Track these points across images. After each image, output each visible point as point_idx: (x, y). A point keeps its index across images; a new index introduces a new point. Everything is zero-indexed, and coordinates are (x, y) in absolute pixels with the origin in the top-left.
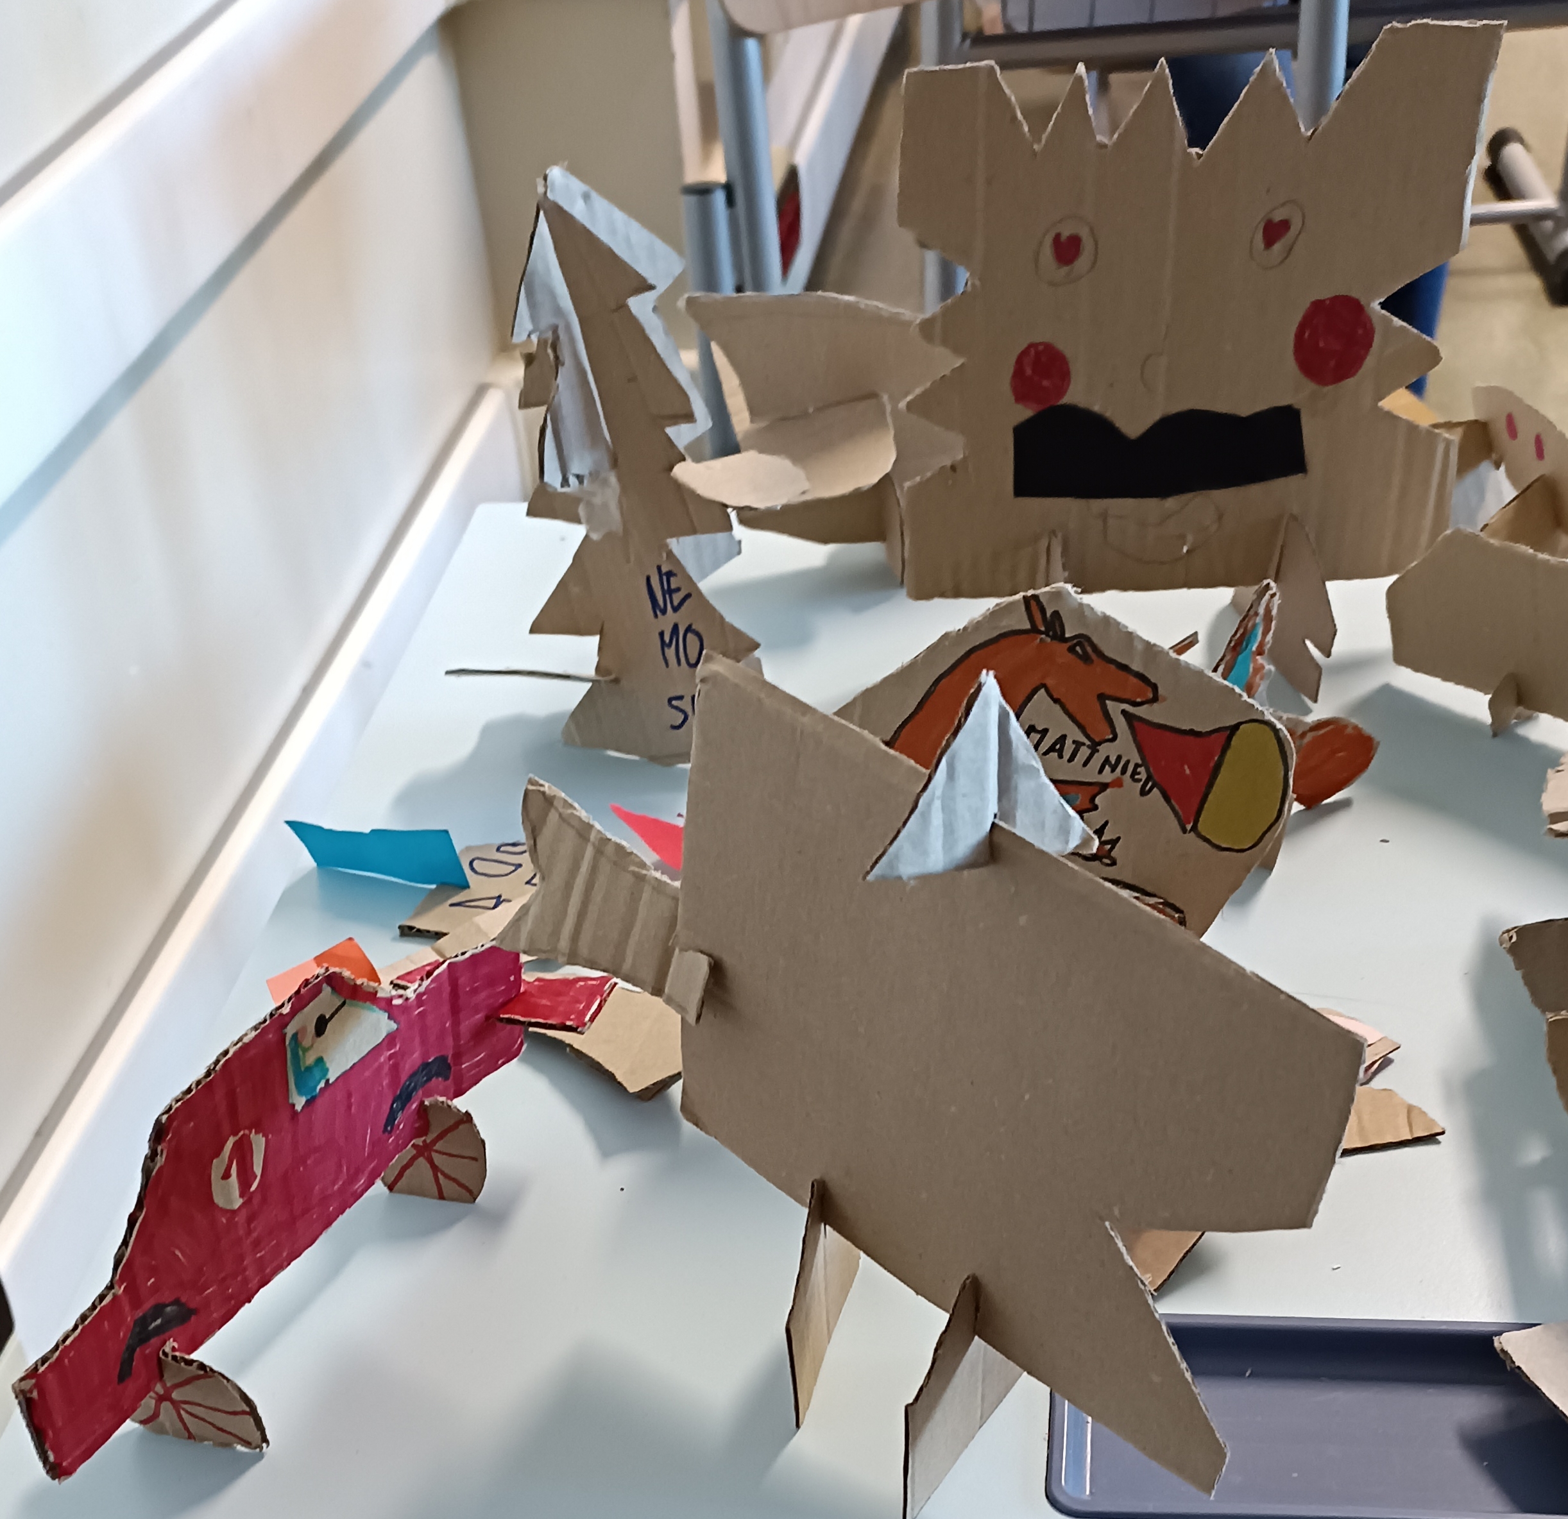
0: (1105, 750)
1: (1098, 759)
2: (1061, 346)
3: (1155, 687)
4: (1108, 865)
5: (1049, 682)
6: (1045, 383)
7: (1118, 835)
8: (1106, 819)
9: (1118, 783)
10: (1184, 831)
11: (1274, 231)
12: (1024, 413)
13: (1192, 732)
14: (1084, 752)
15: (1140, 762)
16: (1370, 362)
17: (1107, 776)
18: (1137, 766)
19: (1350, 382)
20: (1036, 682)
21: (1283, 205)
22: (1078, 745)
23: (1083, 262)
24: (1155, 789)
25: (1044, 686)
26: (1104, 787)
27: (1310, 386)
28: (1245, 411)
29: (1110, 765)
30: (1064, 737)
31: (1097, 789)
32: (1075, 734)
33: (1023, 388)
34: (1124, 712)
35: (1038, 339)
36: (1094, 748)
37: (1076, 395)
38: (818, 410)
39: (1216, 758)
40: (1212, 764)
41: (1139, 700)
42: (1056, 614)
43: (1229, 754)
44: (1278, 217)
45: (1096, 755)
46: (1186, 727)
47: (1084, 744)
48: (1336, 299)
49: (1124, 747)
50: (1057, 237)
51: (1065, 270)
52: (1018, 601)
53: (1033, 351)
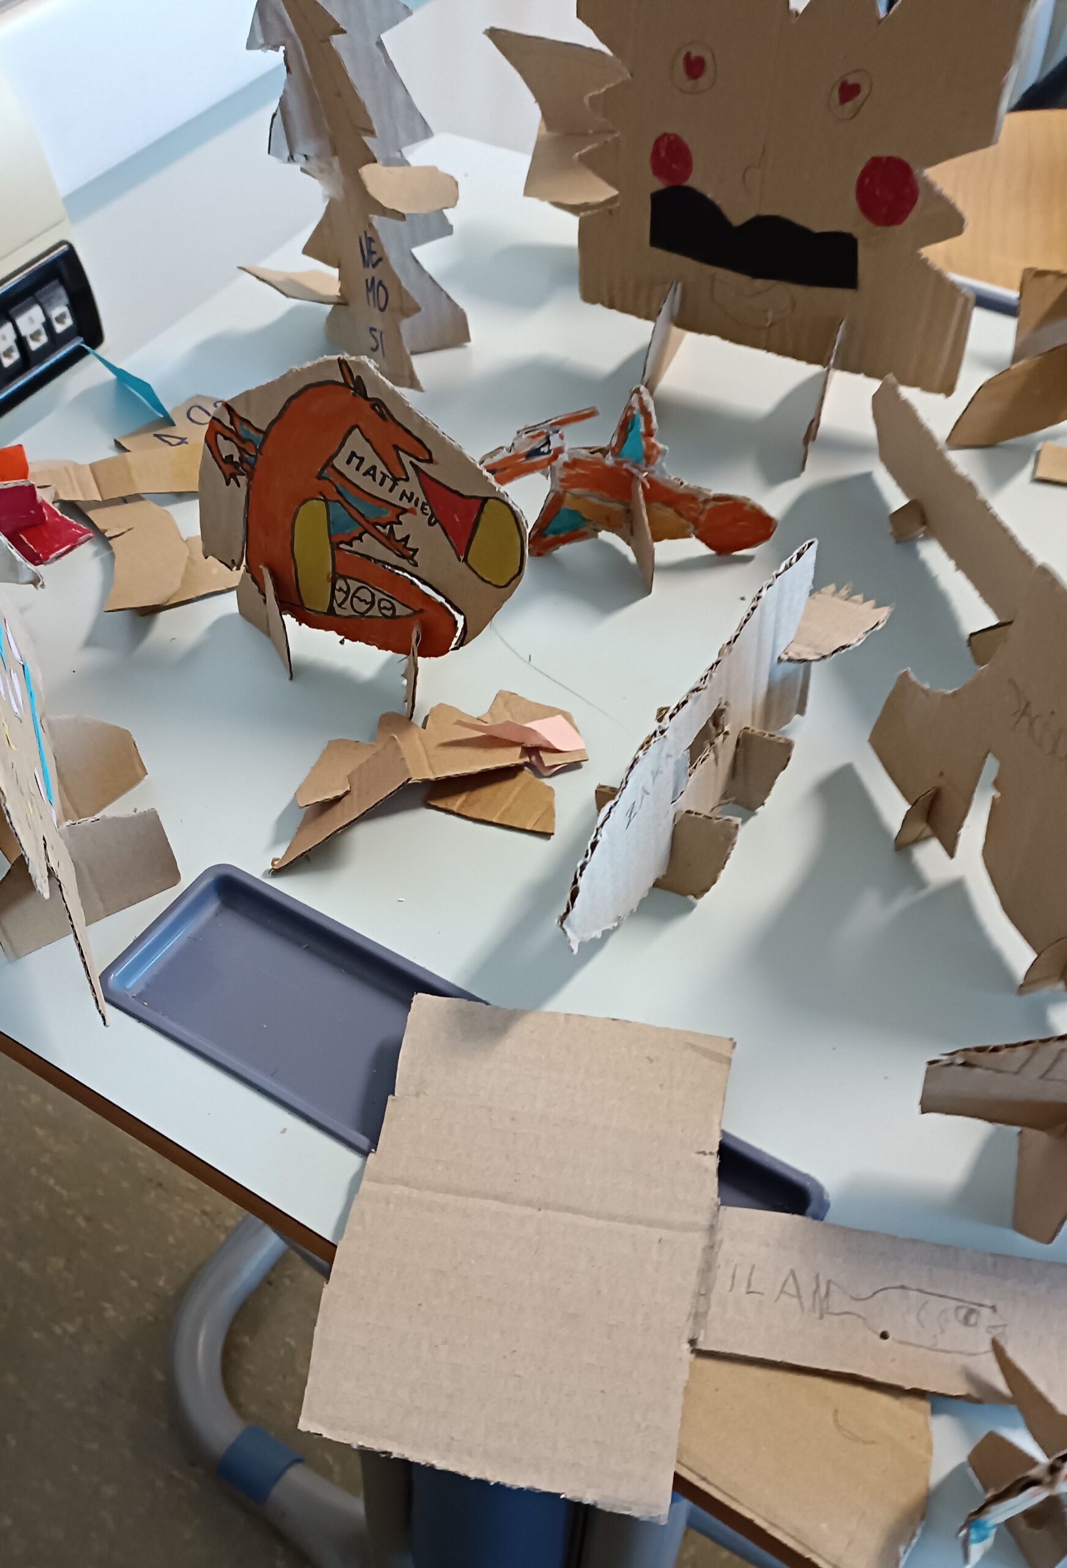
0: (402, 486)
1: (398, 490)
2: (686, 140)
3: (430, 453)
4: (411, 564)
5: (361, 424)
6: (674, 166)
7: (417, 547)
8: (408, 533)
9: (413, 511)
10: (459, 560)
11: (848, 92)
12: (658, 185)
13: (456, 492)
14: (388, 483)
15: (425, 501)
16: (912, 216)
17: (405, 504)
18: (423, 504)
19: (897, 229)
20: (353, 423)
21: (856, 71)
22: (385, 476)
23: (704, 81)
24: (437, 524)
25: (358, 427)
26: (404, 511)
27: (867, 224)
28: (817, 228)
29: (407, 497)
30: (374, 468)
31: (400, 511)
32: (381, 468)
33: (659, 164)
34: (411, 462)
35: (669, 131)
36: (395, 480)
37: (695, 181)
38: (596, 133)
39: (475, 517)
40: (473, 520)
41: (420, 458)
42: (359, 377)
43: (483, 516)
44: (851, 80)
45: (397, 486)
46: (454, 488)
47: (388, 477)
48: (890, 160)
49: (413, 486)
50: (688, 55)
51: (691, 83)
52: (333, 361)
53: (666, 140)
